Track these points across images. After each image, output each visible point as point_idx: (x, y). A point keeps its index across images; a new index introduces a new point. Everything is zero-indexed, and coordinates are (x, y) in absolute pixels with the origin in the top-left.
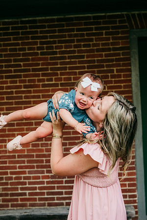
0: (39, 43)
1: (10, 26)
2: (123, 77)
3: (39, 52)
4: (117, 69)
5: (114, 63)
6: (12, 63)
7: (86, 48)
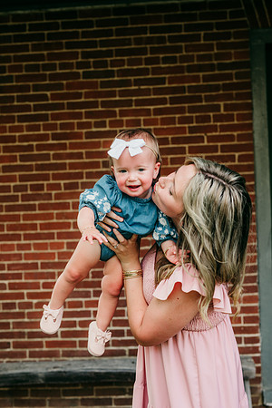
0: (80, 56)
1: (28, 23)
2: (238, 120)
3: (81, 71)
4: (225, 105)
5: (221, 92)
6: (31, 93)
7: (167, 65)
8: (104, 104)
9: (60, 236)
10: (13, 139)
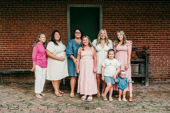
0: (32, 8)
2: (64, 22)
3: (32, 11)
4: (62, 19)
5: (61, 16)
6: (22, 15)
7: (50, 10)
8: (37, 18)
9: (28, 44)
10: (18, 24)
